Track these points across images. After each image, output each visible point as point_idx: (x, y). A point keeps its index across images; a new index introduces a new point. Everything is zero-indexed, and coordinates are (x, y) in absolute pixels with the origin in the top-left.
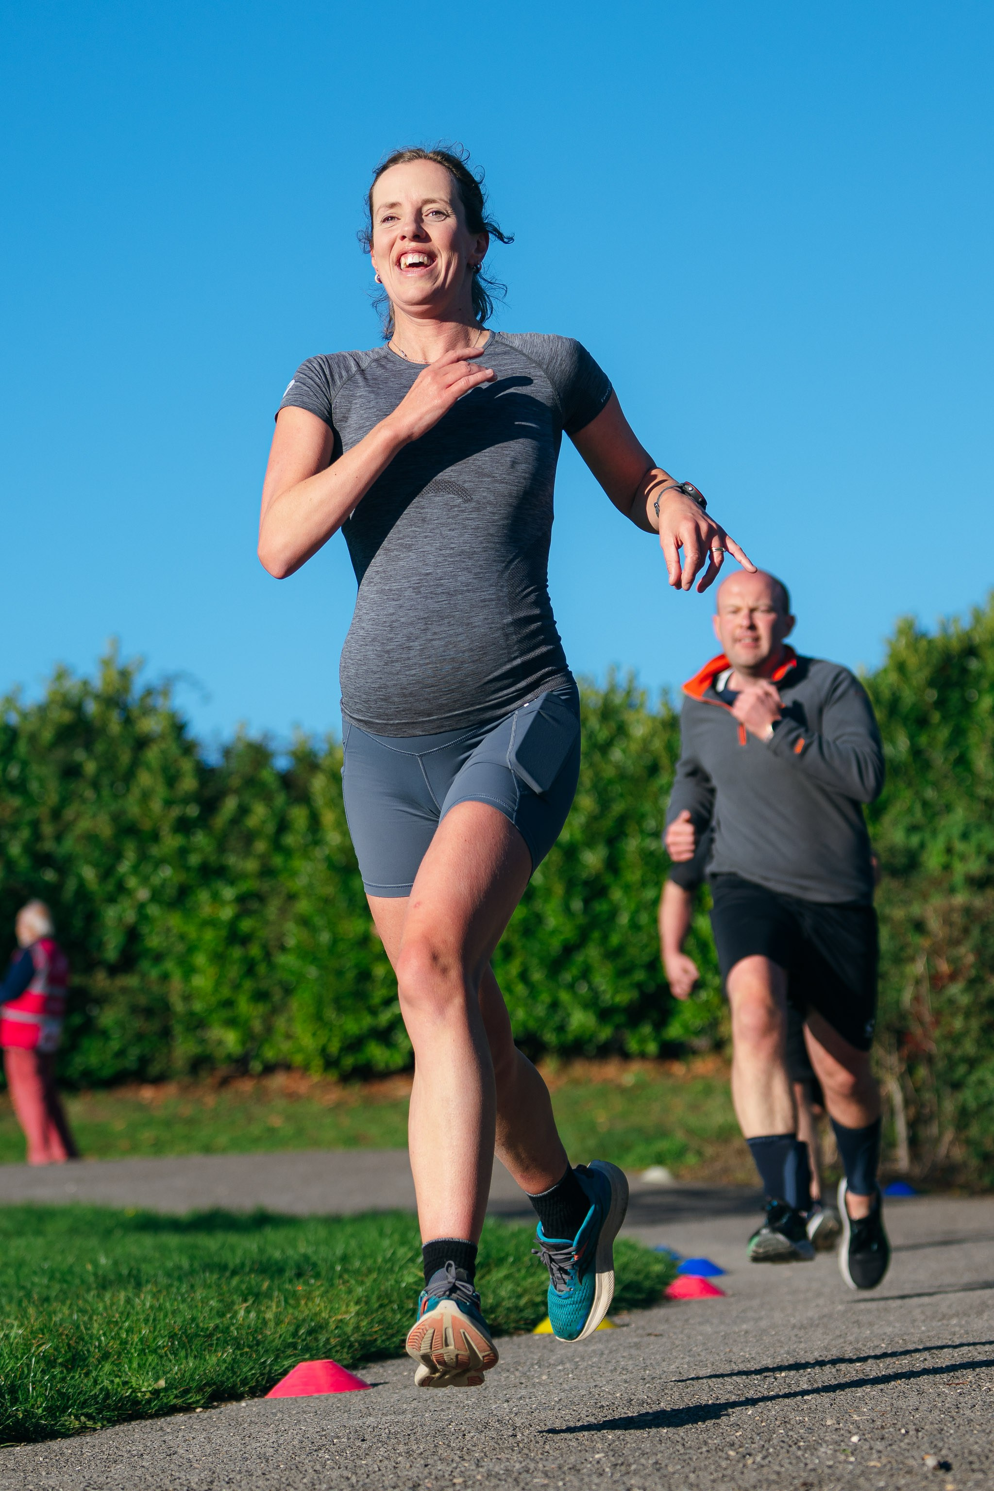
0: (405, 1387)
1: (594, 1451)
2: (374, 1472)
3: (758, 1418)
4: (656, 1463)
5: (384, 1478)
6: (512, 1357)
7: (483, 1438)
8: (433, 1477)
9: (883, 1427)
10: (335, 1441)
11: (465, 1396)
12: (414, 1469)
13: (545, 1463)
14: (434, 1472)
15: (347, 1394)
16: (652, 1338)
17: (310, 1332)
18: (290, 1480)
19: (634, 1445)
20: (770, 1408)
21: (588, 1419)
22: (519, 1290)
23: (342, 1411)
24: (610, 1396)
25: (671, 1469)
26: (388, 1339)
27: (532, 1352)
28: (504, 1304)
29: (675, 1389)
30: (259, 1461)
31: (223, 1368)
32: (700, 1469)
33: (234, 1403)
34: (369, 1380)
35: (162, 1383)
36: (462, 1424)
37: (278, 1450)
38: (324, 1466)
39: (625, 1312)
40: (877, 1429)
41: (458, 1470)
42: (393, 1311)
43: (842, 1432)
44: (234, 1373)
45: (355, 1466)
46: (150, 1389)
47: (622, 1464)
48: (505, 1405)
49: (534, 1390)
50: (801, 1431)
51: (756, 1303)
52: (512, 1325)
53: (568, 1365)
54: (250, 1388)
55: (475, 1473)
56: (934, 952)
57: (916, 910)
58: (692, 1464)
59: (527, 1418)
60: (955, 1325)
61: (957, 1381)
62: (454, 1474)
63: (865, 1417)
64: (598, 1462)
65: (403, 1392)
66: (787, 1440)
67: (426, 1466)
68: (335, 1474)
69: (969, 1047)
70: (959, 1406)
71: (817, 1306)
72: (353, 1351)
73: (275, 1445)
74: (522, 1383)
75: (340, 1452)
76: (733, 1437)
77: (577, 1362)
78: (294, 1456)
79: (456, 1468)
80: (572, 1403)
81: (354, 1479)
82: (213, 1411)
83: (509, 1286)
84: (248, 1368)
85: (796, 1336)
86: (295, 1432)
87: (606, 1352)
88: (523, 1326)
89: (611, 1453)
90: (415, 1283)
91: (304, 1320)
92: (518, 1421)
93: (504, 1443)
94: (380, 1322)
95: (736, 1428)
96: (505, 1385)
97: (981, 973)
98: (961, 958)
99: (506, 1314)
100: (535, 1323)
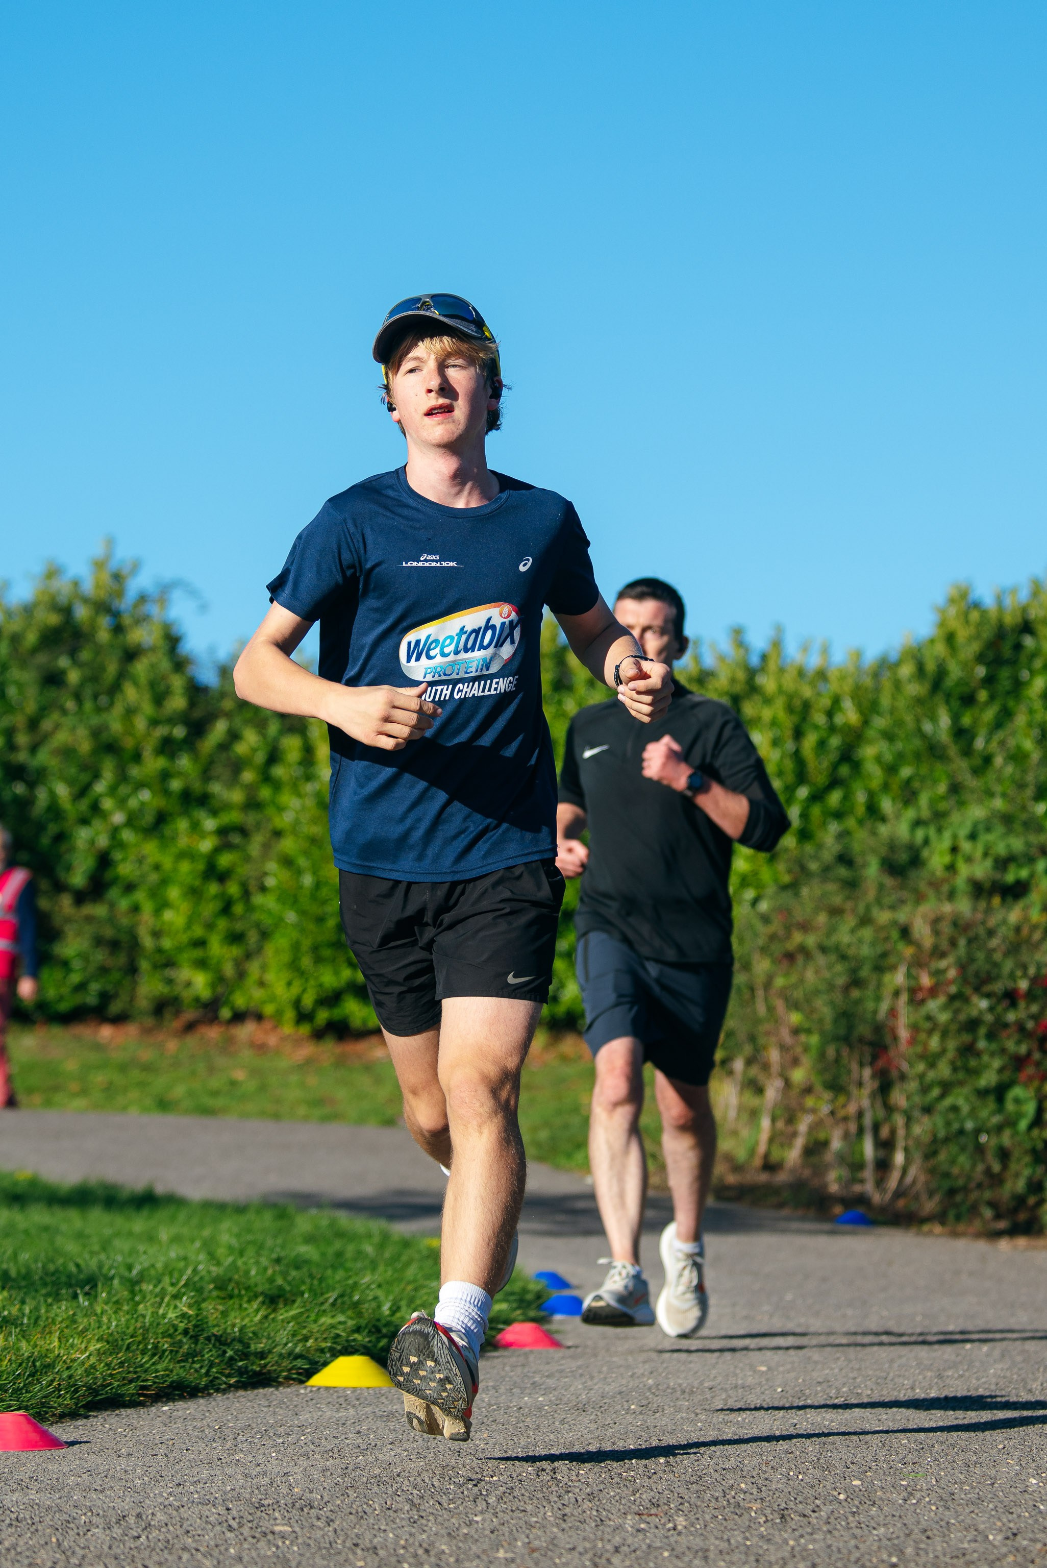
3: (402, 1542)
6: (248, 1419)
20: (425, 1528)
23: (3, 1479)
26: (124, 1385)
27: (275, 1414)
28: (278, 1348)
34: (68, 1437)
49: (219, 1472)
51: (574, 1364)
52: (285, 1374)
56: (918, 963)
57: (902, 916)
61: (654, 1511)
63: (509, 1555)
65: (93, 1457)
69: (944, 1070)
71: (632, 1376)
72: (79, 1396)
85: (563, 1422)
88: (295, 1376)
94: (121, 1364)
97: (964, 990)
98: (944, 971)
99: (277, 1362)
100: (309, 1374)
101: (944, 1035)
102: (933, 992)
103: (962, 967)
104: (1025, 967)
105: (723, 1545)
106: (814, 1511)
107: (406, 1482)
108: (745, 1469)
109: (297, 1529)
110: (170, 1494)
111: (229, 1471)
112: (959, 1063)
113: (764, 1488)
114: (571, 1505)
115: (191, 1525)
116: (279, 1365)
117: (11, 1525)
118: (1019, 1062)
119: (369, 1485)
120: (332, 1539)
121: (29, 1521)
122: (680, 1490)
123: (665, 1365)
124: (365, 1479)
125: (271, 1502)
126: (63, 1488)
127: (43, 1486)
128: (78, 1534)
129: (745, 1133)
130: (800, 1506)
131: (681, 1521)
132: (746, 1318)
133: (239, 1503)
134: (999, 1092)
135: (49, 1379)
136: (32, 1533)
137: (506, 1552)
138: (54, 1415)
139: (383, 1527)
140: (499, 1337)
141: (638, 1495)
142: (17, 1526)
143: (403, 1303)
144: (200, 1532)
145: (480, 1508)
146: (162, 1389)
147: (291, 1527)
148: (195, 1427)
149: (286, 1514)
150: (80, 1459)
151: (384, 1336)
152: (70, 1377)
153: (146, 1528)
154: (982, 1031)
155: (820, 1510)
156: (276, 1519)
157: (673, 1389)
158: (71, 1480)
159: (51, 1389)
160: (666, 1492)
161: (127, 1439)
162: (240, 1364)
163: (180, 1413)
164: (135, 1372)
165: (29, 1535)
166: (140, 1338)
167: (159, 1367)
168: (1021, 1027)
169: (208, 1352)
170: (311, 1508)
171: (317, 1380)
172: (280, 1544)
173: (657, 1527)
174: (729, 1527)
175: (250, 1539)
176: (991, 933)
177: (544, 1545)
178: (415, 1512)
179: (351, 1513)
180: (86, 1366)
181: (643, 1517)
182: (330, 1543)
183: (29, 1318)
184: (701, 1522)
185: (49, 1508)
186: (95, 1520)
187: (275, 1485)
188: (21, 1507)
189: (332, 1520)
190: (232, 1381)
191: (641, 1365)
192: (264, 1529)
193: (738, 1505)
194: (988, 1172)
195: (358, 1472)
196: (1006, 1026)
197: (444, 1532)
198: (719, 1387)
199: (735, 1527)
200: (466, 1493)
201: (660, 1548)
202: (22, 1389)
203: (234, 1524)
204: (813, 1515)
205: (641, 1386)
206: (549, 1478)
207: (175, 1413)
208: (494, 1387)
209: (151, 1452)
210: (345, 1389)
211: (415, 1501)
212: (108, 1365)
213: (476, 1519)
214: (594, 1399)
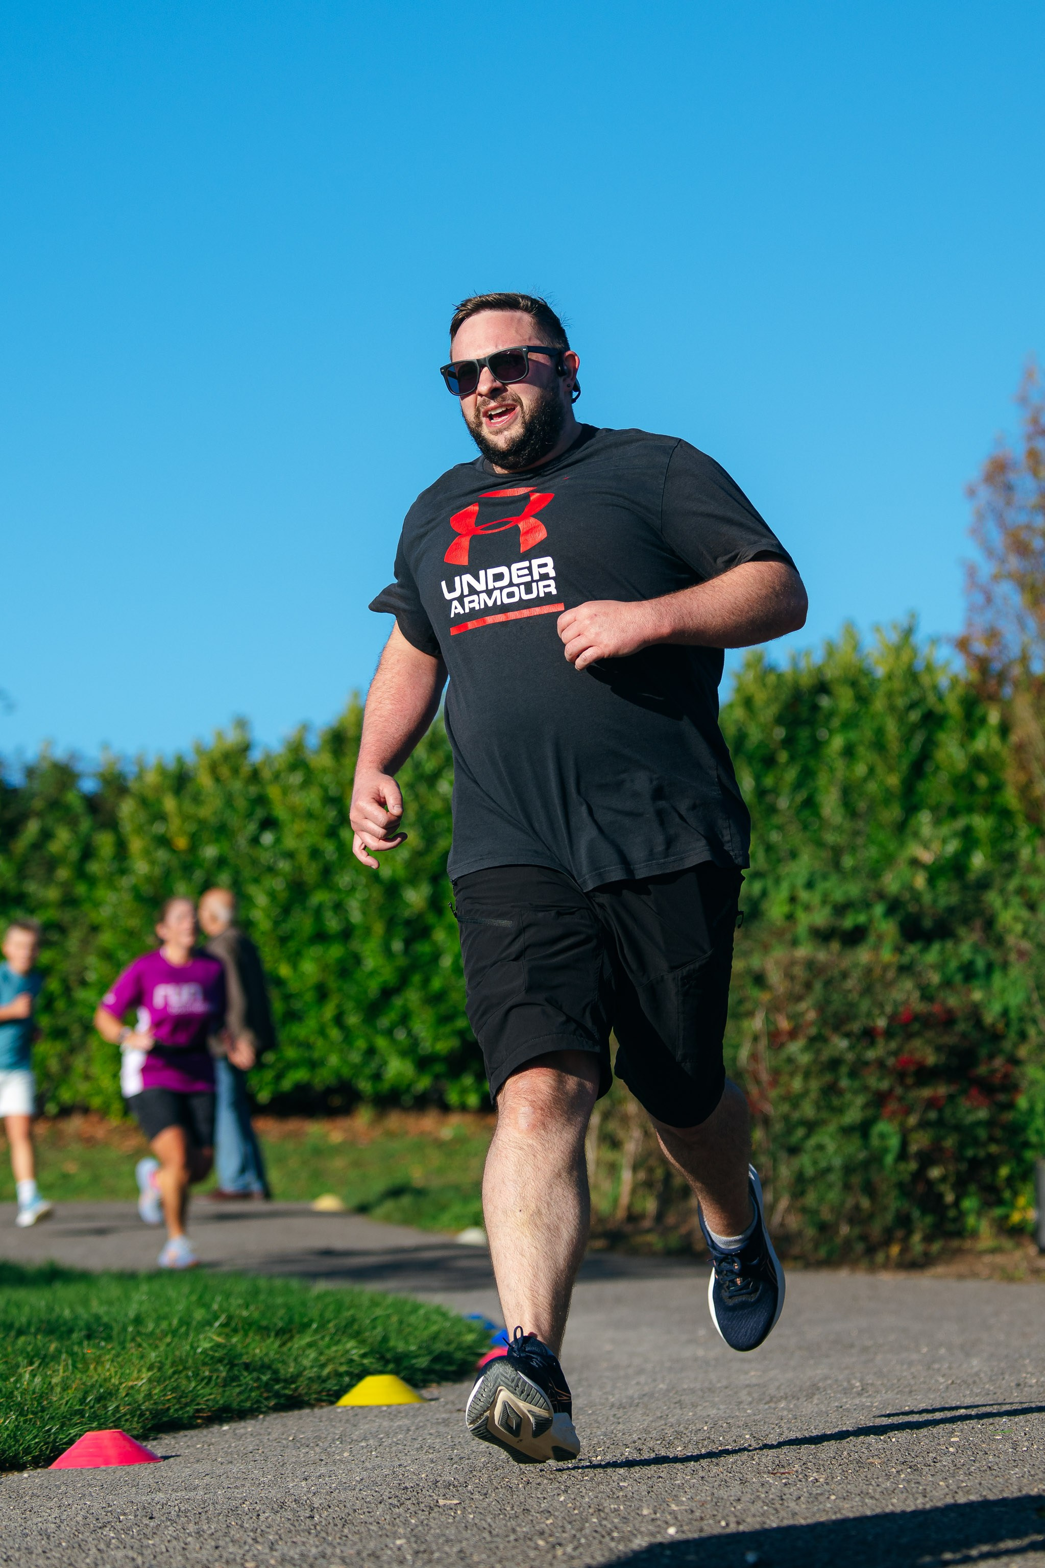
0: (198, 1461)
1: (396, 1536)
2: (162, 1553)
3: (570, 1505)
4: (461, 1551)
5: (172, 1560)
6: (312, 1431)
7: (279, 1519)
8: (224, 1560)
9: (702, 1519)
10: (121, 1517)
11: (261, 1473)
12: (204, 1552)
13: (343, 1548)
14: (225, 1555)
15: (136, 1467)
17: (99, 1399)
18: (72, 1559)
19: (438, 1531)
21: (390, 1501)
22: (323, 1359)
23: (130, 1486)
24: (414, 1477)
25: (476, 1558)
26: (181, 1408)
27: (334, 1426)
28: (306, 1373)
29: (484, 1471)
30: (39, 1537)
31: (5, 1436)
32: (507, 1559)
33: (16, 1473)
34: (159, 1452)
36: (256, 1503)
37: (60, 1526)
38: (108, 1545)
39: (434, 1385)
40: (696, 1520)
41: (251, 1554)
42: (188, 1378)
43: (659, 1522)
44: (17, 1441)
45: (142, 1546)
47: (425, 1551)
48: (303, 1483)
49: (335, 1468)
50: (616, 1520)
52: (314, 1396)
53: (371, 1442)
54: (33, 1457)
55: (268, 1557)
56: (774, 1008)
57: (756, 962)
58: (499, 1553)
59: (325, 1499)
60: (783, 1409)
61: (782, 1470)
62: (246, 1557)
63: (683, 1507)
64: (399, 1549)
65: (195, 1466)
66: (599, 1529)
67: (217, 1547)
68: (120, 1554)
69: (808, 1110)
70: (784, 1497)
71: (638, 1383)
72: (143, 1421)
73: (58, 1521)
74: (322, 1460)
75: (126, 1531)
76: (543, 1526)
77: (381, 1439)
78: (76, 1533)
79: (248, 1551)
80: (375, 1483)
81: (139, 1560)
83: (312, 1354)
84: (31, 1436)
86: (79, 1507)
87: (413, 1428)
88: (325, 1398)
89: (413, 1539)
90: (212, 1348)
91: (93, 1386)
92: (317, 1502)
93: (300, 1525)
94: (174, 1390)
95: (547, 1515)
96: (304, 1461)
97: (823, 1031)
98: (802, 1014)
99: (307, 1385)
100: (338, 1395)
101: (807, 1075)
102: (793, 1034)
103: (821, 1008)
104: (881, 1006)
105: (879, 1489)
106: (934, 1462)
112: (822, 1103)
117: (179, 1516)
118: (879, 1100)
120: (499, 1507)
121: (194, 1512)
122: (795, 1454)
129: (606, 1186)
130: (918, 1459)
131: (817, 1476)
134: (864, 1129)
135: (114, 1405)
137: (677, 1505)
139: (540, 1495)
141: (757, 1459)
142: (187, 1516)
144: (367, 1510)
145: (615, 1478)
146: (213, 1412)
147: (452, 1500)
148: (268, 1439)
149: (436, 1492)
150: (187, 1467)
152: (133, 1403)
153: (312, 1510)
154: (844, 1070)
155: (940, 1461)
156: (430, 1496)
158: (197, 1482)
161: (213, 1451)
162: (277, 1387)
163: (242, 1431)
164: (188, 1397)
166: (181, 1368)
168: (880, 1064)
169: (245, 1378)
171: (348, 1400)
172: (452, 1514)
173: (801, 1481)
175: (420, 1512)
176: (845, 975)
177: (709, 1498)
180: (143, 1393)
181: (779, 1475)
182: (500, 1510)
184: (839, 1475)
186: (257, 1507)
189: (485, 1494)
190: (272, 1403)
192: (426, 1504)
193: (858, 1462)
194: (857, 1207)
195: (467, 1461)
196: (866, 1064)
201: (821, 1494)
204: (937, 1465)
207: (237, 1431)
210: (379, 1407)
212: (162, 1391)
213: (621, 1484)
214: (624, 1401)
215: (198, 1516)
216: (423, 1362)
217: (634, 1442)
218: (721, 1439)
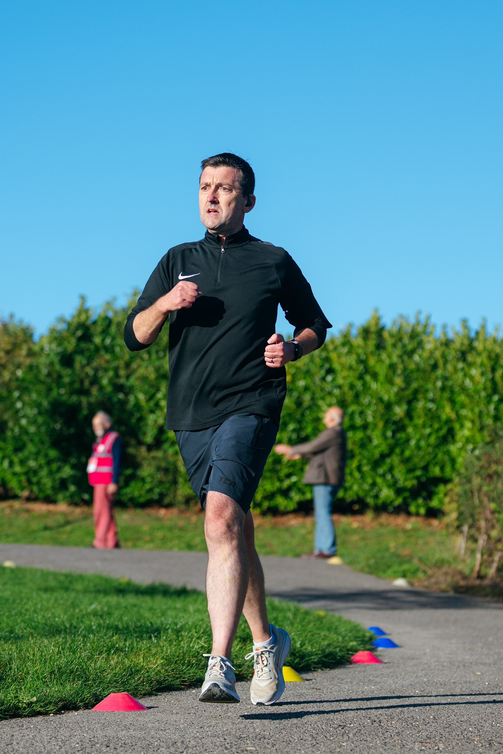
16: (315, 689)
20: (319, 749)
23: (117, 724)
26: (174, 680)
31: (72, 692)
33: (74, 712)
34: (148, 705)
35: (35, 699)
37: (62, 748)
44: (78, 695)
46: (28, 701)
49: (220, 722)
51: (388, 671)
54: (85, 704)
61: (428, 741)
65: (160, 714)
71: (416, 677)
72: (153, 685)
73: (62, 745)
82: (59, 716)
94: (173, 670)
107: (309, 727)
108: (471, 721)
109: (258, 749)
110: (197, 732)
111: (225, 721)
113: (481, 730)
114: (389, 738)
115: (207, 747)
116: (248, 671)
117: (121, 746)
119: (292, 728)
121: (130, 744)
122: (441, 731)
123: (432, 672)
124: (290, 726)
125: (245, 736)
126: (146, 729)
127: (136, 728)
128: (154, 751)
129: (469, 561)
130: (498, 739)
131: (441, 746)
132: (470, 649)
133: (230, 736)
135: (138, 677)
136: (132, 750)
138: (141, 694)
139: (299, 748)
140: (352, 658)
141: (420, 733)
142: (124, 747)
143: (307, 642)
144: (212, 750)
145: (345, 739)
146: (191, 682)
147: (255, 748)
149: (252, 742)
150: (154, 715)
151: (297, 657)
152: (149, 676)
153: (186, 748)
156: (248, 744)
157: (436, 683)
158: (150, 725)
159: (139, 682)
160: (434, 732)
161: (176, 705)
164: (180, 674)
165: (130, 751)
166: (181, 658)
167: (191, 671)
170: (265, 739)
173: (430, 749)
174: (464, 749)
178: (314, 741)
179: (284, 742)
180: (156, 671)
181: (423, 744)
183: (129, 648)
184: (451, 746)
185: (140, 738)
186: (162, 744)
187: (247, 728)
188: (127, 738)
189: (275, 745)
191: (420, 671)
192: (242, 748)
193: (468, 738)
197: (328, 750)
198: (458, 682)
199: (467, 749)
200: (338, 732)
202: (125, 682)
203: (228, 746)
205: (421, 681)
206: (378, 725)
208: (351, 682)
209: (187, 712)
211: (314, 736)
212: (166, 670)
213: (343, 744)
214: (398, 688)
215: (130, 747)
216: (315, 658)
217: (376, 716)
218: (418, 717)
